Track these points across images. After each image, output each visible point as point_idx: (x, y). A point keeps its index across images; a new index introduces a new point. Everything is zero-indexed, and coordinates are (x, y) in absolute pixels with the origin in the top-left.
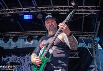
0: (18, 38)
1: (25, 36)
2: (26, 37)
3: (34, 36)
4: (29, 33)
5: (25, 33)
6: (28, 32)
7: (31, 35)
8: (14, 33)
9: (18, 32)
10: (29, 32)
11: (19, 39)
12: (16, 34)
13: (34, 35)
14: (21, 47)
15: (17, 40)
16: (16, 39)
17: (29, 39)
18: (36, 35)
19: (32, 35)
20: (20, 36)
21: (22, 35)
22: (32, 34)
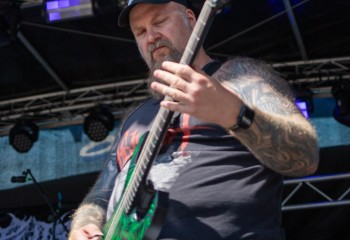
0: (36, 130)
1: (73, 112)
2: (80, 119)
3: (119, 106)
4: (91, 94)
5: (70, 97)
6: (87, 89)
7: (101, 106)
8: (17, 106)
9: (34, 98)
10: (93, 88)
11: (42, 134)
12: (26, 109)
13: (119, 101)
14: (50, 174)
15: (34, 138)
16: (27, 134)
17: (97, 126)
18: (127, 100)
19: (108, 102)
20: (46, 117)
21: (54, 110)
22: (109, 96)
